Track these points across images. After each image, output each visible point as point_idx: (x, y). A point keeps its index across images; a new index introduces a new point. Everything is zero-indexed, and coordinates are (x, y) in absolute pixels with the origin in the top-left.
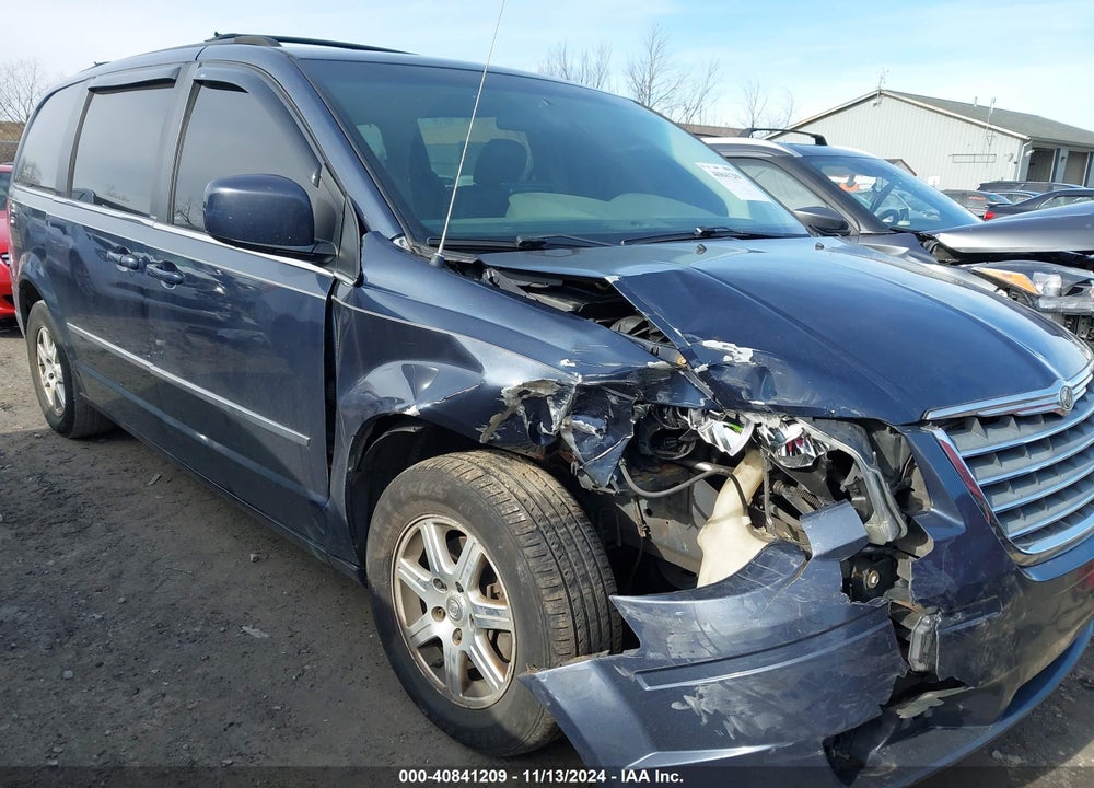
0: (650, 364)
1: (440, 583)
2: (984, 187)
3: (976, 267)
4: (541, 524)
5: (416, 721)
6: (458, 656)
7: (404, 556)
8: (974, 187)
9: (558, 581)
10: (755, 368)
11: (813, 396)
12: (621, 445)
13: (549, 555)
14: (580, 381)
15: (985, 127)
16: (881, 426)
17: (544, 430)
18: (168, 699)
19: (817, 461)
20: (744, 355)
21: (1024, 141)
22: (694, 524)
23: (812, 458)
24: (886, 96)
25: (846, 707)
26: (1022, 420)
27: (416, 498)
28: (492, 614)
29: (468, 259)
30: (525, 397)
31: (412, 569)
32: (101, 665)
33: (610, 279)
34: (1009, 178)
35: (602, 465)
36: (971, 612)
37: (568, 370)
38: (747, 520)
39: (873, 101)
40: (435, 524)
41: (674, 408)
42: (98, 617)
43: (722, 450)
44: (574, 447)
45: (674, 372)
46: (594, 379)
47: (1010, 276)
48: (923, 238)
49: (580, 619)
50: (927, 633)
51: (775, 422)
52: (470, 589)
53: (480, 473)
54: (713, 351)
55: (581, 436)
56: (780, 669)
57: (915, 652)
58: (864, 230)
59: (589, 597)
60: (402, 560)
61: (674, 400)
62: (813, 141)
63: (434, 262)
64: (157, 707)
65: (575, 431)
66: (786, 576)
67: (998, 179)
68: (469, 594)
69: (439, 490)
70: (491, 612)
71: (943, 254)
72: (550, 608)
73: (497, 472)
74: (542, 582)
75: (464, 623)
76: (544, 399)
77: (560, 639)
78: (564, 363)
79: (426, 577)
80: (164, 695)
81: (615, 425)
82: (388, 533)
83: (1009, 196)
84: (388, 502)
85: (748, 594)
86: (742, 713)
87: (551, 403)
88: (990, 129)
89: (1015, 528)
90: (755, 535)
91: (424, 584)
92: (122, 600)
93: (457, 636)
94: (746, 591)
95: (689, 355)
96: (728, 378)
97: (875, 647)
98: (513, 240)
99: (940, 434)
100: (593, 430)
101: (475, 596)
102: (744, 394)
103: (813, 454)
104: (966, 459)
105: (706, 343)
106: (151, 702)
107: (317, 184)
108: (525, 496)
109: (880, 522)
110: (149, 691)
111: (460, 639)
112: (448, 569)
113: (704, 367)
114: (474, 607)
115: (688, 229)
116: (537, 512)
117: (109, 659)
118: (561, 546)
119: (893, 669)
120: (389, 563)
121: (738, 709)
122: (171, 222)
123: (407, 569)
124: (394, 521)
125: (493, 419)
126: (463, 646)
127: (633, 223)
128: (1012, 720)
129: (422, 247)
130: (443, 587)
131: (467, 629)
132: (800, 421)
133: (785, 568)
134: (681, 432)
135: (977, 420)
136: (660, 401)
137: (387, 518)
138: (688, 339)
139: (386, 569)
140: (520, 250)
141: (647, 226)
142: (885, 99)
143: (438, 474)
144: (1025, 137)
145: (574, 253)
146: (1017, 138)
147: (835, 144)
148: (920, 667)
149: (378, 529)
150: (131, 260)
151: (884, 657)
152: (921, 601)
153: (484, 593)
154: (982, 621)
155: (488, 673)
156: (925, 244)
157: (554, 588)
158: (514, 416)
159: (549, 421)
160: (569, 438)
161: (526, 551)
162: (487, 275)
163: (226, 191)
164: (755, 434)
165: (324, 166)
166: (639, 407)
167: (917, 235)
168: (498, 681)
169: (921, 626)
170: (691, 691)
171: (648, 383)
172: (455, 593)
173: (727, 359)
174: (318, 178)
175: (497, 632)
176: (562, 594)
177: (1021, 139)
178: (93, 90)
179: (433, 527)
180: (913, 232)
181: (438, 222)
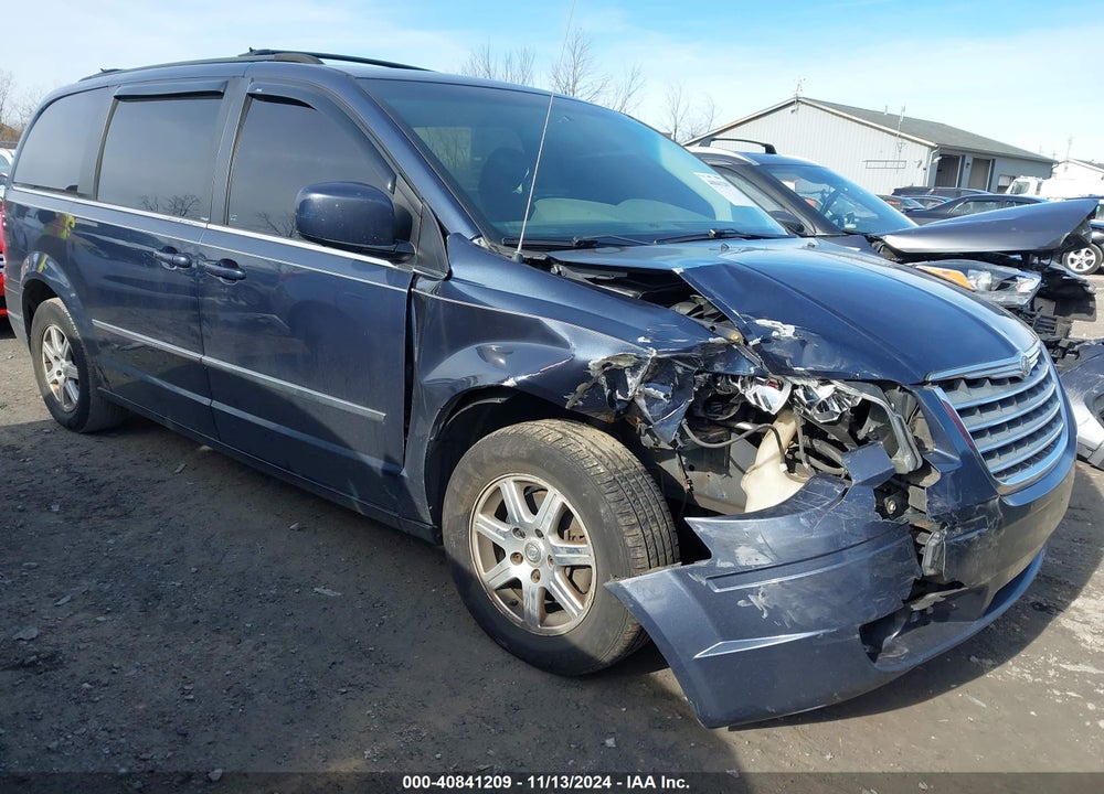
0: (711, 340)
1: (519, 532)
2: (898, 192)
3: (919, 265)
4: (617, 475)
5: (495, 654)
6: (537, 592)
7: (482, 512)
8: (889, 192)
9: (634, 520)
10: (796, 341)
11: (842, 363)
12: (684, 407)
13: (626, 500)
14: (654, 354)
15: (895, 135)
16: (893, 385)
17: (619, 397)
18: (270, 646)
19: (842, 415)
20: (788, 331)
21: (933, 148)
22: (728, 474)
23: (837, 413)
24: (803, 103)
25: (878, 600)
26: (996, 382)
27: (498, 459)
28: (573, 552)
29: (542, 256)
30: (607, 368)
31: (490, 522)
32: (197, 622)
33: (678, 271)
34: (919, 183)
35: (668, 424)
36: (968, 528)
37: (644, 345)
38: (784, 467)
39: (791, 108)
40: (515, 481)
41: (727, 375)
42: (178, 584)
43: (765, 409)
44: (645, 410)
45: (729, 346)
46: (666, 352)
47: (947, 273)
48: (871, 240)
49: (652, 551)
50: (937, 545)
51: (813, 384)
52: (550, 534)
53: (559, 436)
54: (764, 328)
55: (651, 400)
56: (828, 572)
57: (927, 561)
58: (819, 233)
59: (657, 534)
60: (480, 516)
61: (729, 369)
62: (763, 150)
63: (515, 258)
64: (263, 653)
65: (647, 397)
66: (832, 500)
67: (908, 185)
68: (550, 538)
69: (523, 451)
70: (570, 551)
71: (890, 253)
72: (629, 542)
73: (573, 435)
74: (621, 521)
75: (542, 564)
76: (622, 370)
77: (639, 566)
78: (641, 340)
79: (504, 528)
80: (265, 643)
81: (679, 391)
82: (468, 492)
83: (921, 201)
84: (470, 465)
85: (802, 514)
86: (797, 607)
87: (627, 373)
88: (900, 136)
89: (994, 465)
90: (792, 478)
91: (504, 534)
92: (194, 570)
93: (536, 575)
94: (799, 511)
95: (746, 332)
96: (776, 350)
97: (900, 555)
98: (571, 241)
99: (939, 391)
100: (662, 395)
101: (554, 540)
102: (788, 362)
103: (837, 410)
104: (959, 411)
105: (758, 322)
106: (256, 649)
107: (393, 192)
108: (601, 454)
109: (903, 457)
110: (249, 641)
111: (538, 578)
112: (528, 518)
113: (757, 341)
114: (555, 550)
115: (703, 231)
116: (611, 466)
117: (202, 617)
118: (633, 493)
119: (912, 573)
120: (467, 518)
121: (794, 604)
122: (226, 223)
123: (485, 523)
124: (475, 482)
125: (579, 388)
126: (542, 583)
127: (651, 225)
128: (990, 618)
129: (499, 246)
130: (523, 535)
131: (546, 569)
132: (834, 382)
133: (830, 493)
134: (732, 396)
135: (963, 382)
136: (717, 370)
137: (468, 478)
138: (744, 318)
139: (464, 524)
140: (576, 248)
141: (662, 228)
142: (802, 106)
143: (522, 438)
144: (933, 144)
145: (622, 250)
146: (925, 145)
147: (783, 153)
148: (930, 572)
149: (458, 490)
150: (183, 259)
151: (905, 563)
152: (934, 517)
153: (562, 537)
154: (974, 535)
155: (567, 603)
156: (873, 245)
157: (632, 526)
158: (597, 386)
159: (625, 388)
160: (642, 402)
161: (607, 496)
162: (555, 269)
163: (316, 197)
164: (792, 396)
165: (399, 176)
166: (700, 376)
167: (866, 237)
168: (577, 609)
169: (932, 542)
170: (754, 591)
171: (709, 355)
172: (535, 539)
173: (775, 334)
174: (394, 185)
175: (573, 568)
176: (639, 531)
177: (929, 146)
178: (118, 98)
179: (512, 484)
180: (862, 234)
181: (517, 223)
